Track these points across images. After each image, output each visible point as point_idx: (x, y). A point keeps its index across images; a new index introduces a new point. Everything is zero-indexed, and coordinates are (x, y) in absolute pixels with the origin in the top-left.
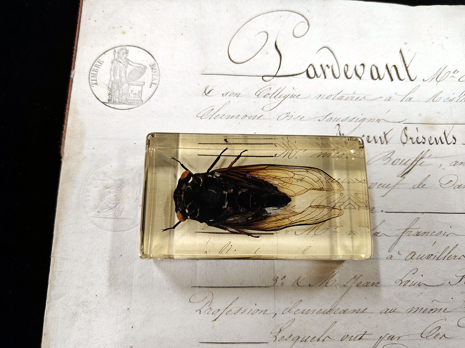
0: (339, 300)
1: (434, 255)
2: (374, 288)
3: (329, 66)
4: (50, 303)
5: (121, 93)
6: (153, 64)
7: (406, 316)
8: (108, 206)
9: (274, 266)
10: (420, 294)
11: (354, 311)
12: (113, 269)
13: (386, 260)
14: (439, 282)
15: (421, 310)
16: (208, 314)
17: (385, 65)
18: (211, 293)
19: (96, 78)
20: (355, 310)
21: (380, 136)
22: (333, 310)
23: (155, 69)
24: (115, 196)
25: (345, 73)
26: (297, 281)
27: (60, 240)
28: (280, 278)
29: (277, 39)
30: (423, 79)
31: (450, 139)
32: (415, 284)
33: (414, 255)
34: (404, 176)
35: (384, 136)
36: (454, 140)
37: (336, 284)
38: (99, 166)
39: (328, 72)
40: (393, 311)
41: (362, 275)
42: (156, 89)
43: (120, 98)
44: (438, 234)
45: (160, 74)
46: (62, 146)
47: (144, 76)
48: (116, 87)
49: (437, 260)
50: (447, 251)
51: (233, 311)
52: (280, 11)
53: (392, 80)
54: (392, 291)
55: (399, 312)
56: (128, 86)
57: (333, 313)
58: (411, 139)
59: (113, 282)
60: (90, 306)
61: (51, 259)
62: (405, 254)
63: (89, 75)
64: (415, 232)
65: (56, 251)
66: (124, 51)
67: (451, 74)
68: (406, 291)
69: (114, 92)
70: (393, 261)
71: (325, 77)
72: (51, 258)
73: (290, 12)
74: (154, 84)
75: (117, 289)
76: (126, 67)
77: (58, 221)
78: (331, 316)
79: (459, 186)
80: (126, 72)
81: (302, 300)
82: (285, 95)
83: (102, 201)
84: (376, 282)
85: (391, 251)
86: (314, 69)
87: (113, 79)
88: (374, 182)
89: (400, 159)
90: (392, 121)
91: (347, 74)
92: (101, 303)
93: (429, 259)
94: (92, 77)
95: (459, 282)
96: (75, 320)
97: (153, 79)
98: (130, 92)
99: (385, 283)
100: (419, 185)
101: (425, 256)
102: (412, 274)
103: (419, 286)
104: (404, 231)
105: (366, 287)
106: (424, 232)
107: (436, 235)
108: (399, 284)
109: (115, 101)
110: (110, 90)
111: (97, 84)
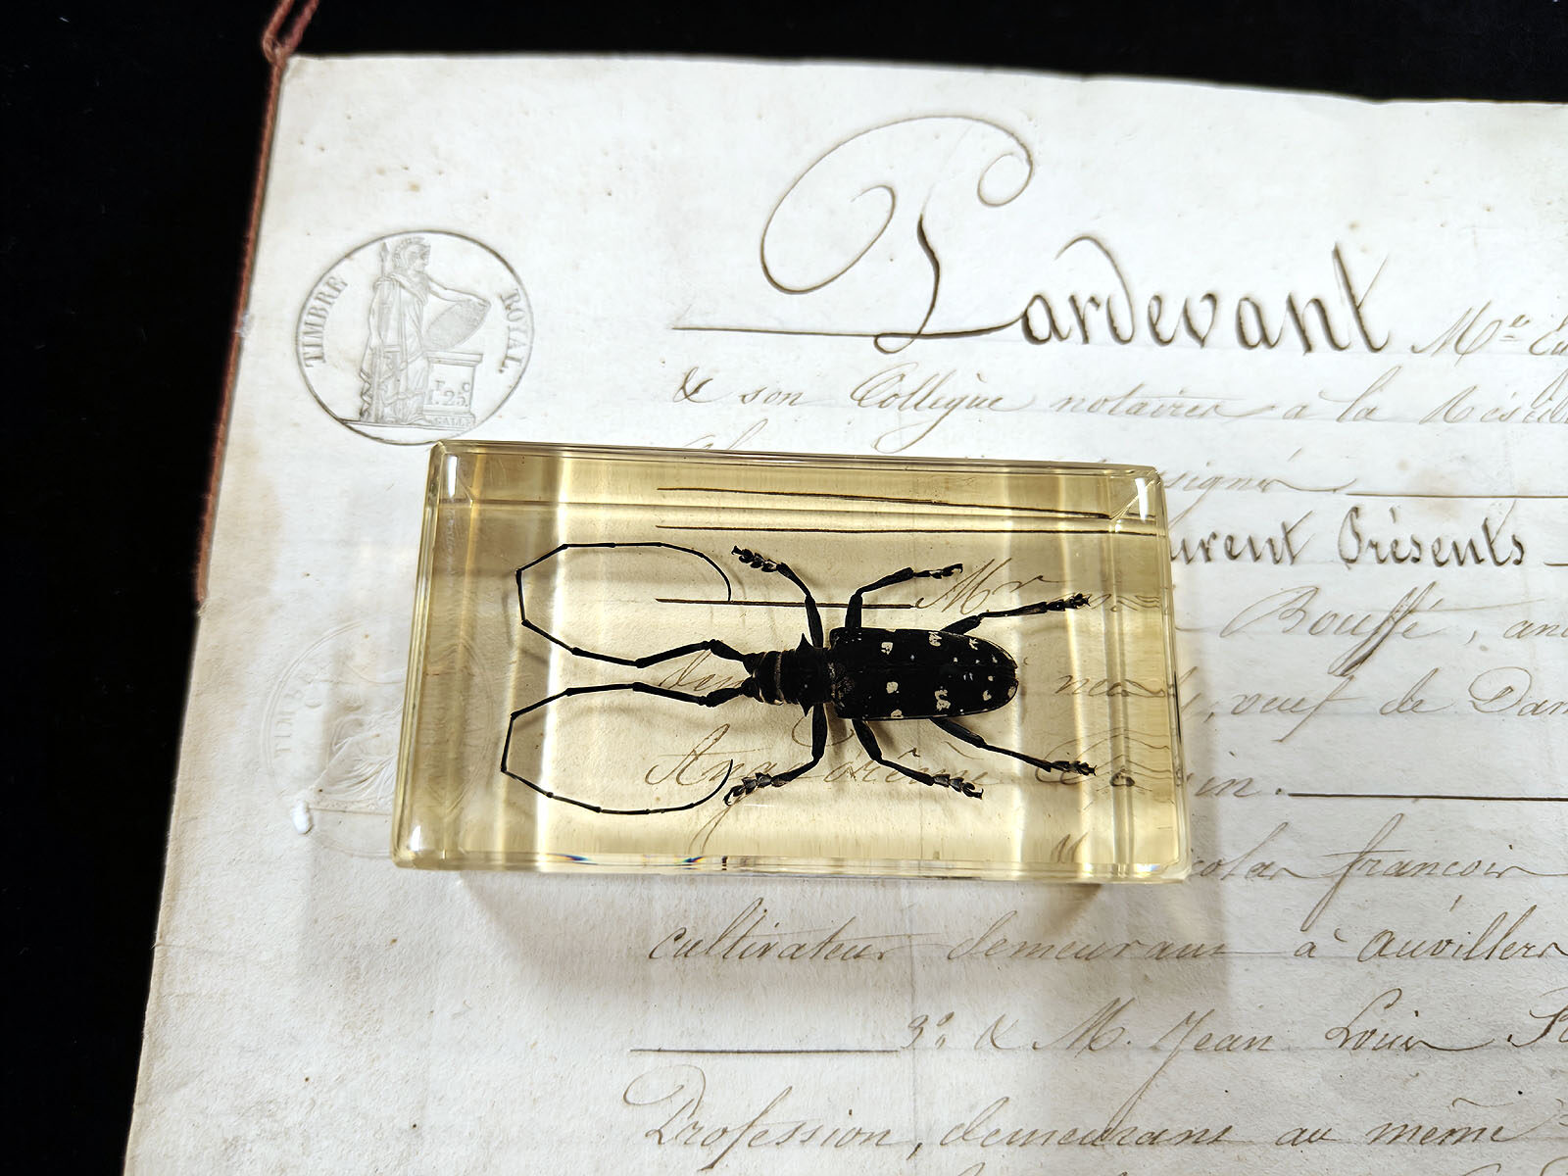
0: (1134, 1099)
1: (1457, 942)
2: (1254, 1057)
3: (1098, 301)
4: (147, 1105)
5: (401, 390)
6: (512, 292)
7: (1363, 1156)
8: (350, 772)
9: (912, 980)
10: (1409, 1078)
11: (1186, 1138)
12: (365, 989)
13: (1295, 961)
14: (1476, 1035)
15: (1414, 1134)
16: (687, 1147)
17: (1286, 298)
18: (699, 1074)
19: (321, 338)
20: (1191, 1132)
21: (1268, 537)
22: (1115, 1133)
23: (518, 310)
24: (378, 736)
25: (1153, 326)
26: (991, 1031)
27: (186, 888)
28: (934, 1020)
29: (924, 208)
30: (1413, 347)
31: (1504, 548)
32: (1392, 1043)
33: (1388, 943)
34: (1353, 669)
35: (1281, 535)
36: (1516, 549)
37: (1126, 1043)
38: (325, 634)
39: (1096, 319)
40: (1319, 1137)
41: (1212, 1011)
42: (520, 377)
43: (399, 405)
44: (1468, 871)
45: (533, 327)
46: (200, 565)
47: (480, 332)
48: (384, 368)
49: (1467, 958)
50: (1499, 928)
51: (774, 1135)
52: (934, 117)
53: (1309, 348)
54: (1315, 1068)
55: (1340, 1141)
56: (427, 364)
57: (1117, 1141)
58: (1374, 546)
59: (365, 1033)
60: (285, 1117)
61: (155, 954)
62: (1359, 940)
63: (298, 327)
64: (1390, 862)
65: (174, 924)
66: (414, 248)
67: (1505, 330)
68: (1361, 1068)
69: (379, 385)
70: (1319, 962)
71: (1086, 339)
72: (156, 949)
73: (970, 122)
74: (513, 359)
75: (379, 1057)
76: (422, 302)
77: (180, 822)
78: (1107, 1154)
79: (1538, 706)
80: (419, 318)
81: (1008, 1099)
82: (948, 399)
83: (332, 754)
84: (1261, 1036)
85: (1311, 929)
86: (1049, 311)
87: (375, 341)
88: (1251, 693)
89: (1336, 615)
90: (1309, 486)
91: (1157, 330)
92: (322, 1104)
93: (1440, 954)
94: (306, 333)
95: (1542, 1036)
96: (234, 1163)
97: (511, 342)
98: (432, 385)
99: (1292, 1040)
100: (1402, 704)
101: (1424, 947)
102: (1382, 1008)
103: (1407, 1049)
104: (1353, 860)
105: (1229, 1053)
106: (1420, 865)
107: (1463, 871)
108: (1341, 1043)
109: (382, 416)
110: (366, 380)
111: (321, 357)
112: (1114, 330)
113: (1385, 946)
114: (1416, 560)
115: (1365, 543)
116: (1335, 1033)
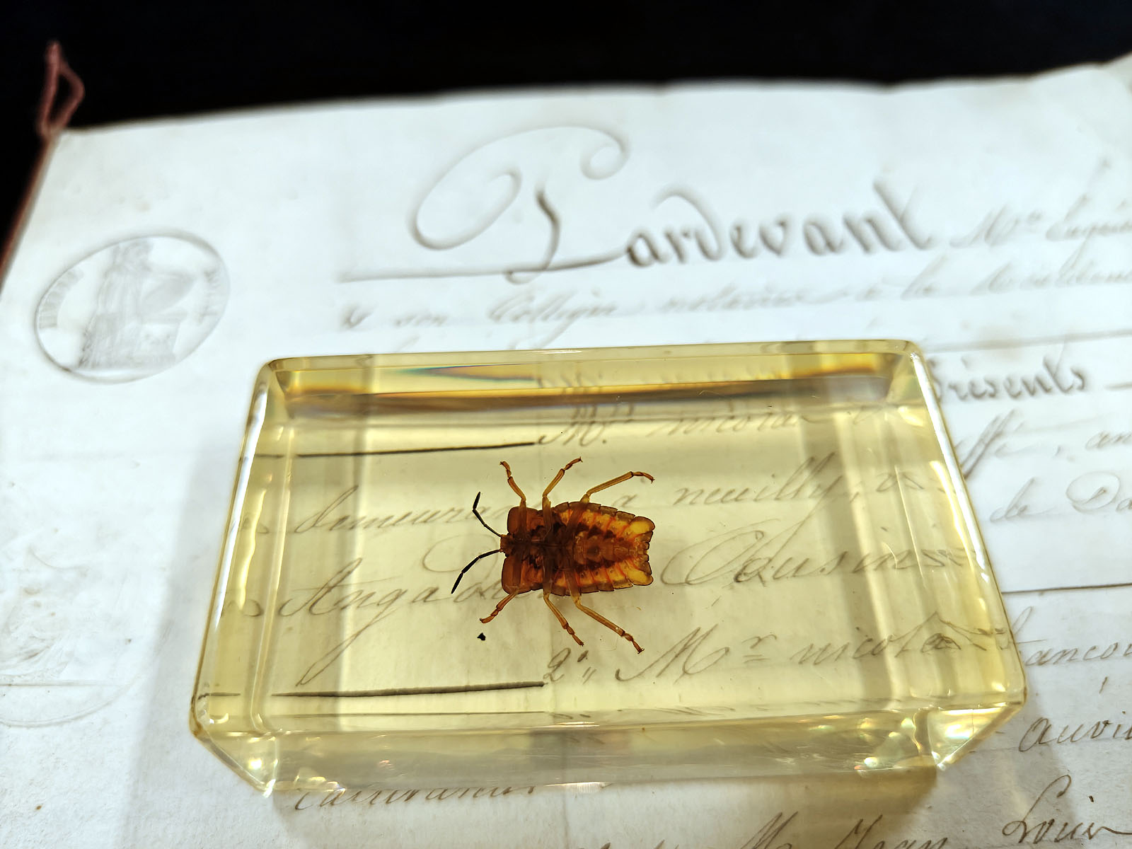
1: (1114, 722)
3: (689, 234)
5: (116, 343)
6: (215, 269)
9: (565, 813)
19: (56, 313)
23: (217, 280)
24: (53, 614)
25: (737, 246)
29: (543, 186)
30: (951, 243)
31: (1069, 379)
32: (1073, 832)
33: (1045, 730)
36: (1077, 379)
39: (690, 246)
41: (881, 817)
42: (215, 326)
43: (114, 353)
44: (1107, 654)
45: (229, 291)
47: (187, 298)
48: (105, 328)
49: (1128, 738)
53: (866, 248)
56: (140, 324)
58: (954, 387)
62: (1016, 730)
64: (1030, 652)
66: (139, 248)
69: (99, 341)
70: (980, 756)
71: (682, 259)
73: (575, 128)
74: (210, 314)
76: (141, 280)
80: (139, 292)
82: (572, 312)
84: (937, 840)
86: (650, 244)
87: (100, 311)
91: (741, 248)
93: (1102, 736)
94: (44, 310)
98: (142, 338)
99: (968, 840)
100: (1009, 511)
101: (1083, 731)
102: (1056, 796)
103: (1091, 837)
106: (1060, 652)
107: (1103, 655)
108: (1020, 837)
109: (98, 364)
110: (88, 337)
111: (54, 325)
112: (705, 252)
113: (1043, 734)
114: (993, 396)
115: (946, 386)
116: (1013, 828)
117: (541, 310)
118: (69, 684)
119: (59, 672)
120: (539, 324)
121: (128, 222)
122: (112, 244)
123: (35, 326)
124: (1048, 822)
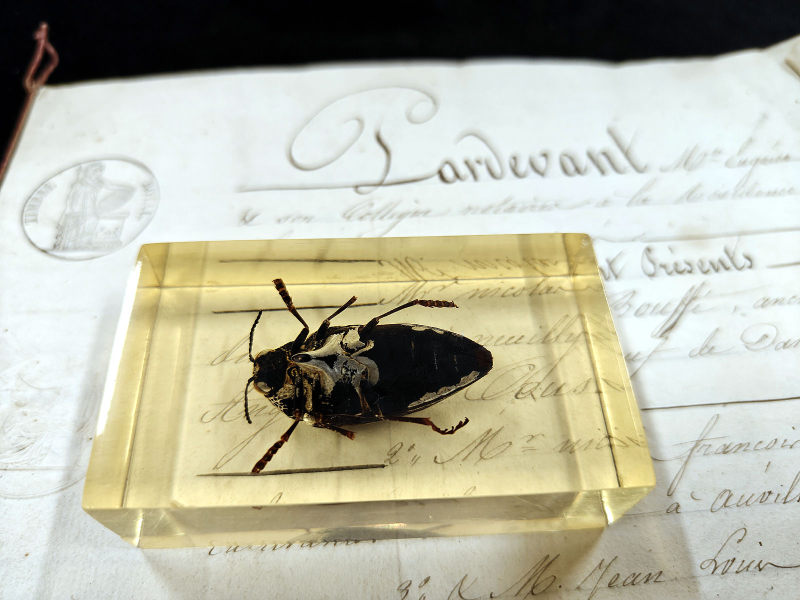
1: (775, 492)
2: (653, 587)
3: (481, 162)
6: (150, 182)
9: (398, 556)
10: (767, 590)
19: (37, 212)
24: (36, 420)
25: (514, 170)
26: (457, 589)
28: (415, 584)
29: (379, 128)
32: (748, 566)
33: (729, 497)
34: (665, 334)
35: (608, 266)
36: (747, 261)
37: (558, 587)
39: (481, 170)
41: (616, 557)
42: (150, 222)
43: (78, 240)
47: (130, 201)
48: (72, 223)
49: (785, 503)
53: (603, 172)
56: (97, 220)
58: (664, 266)
62: (708, 498)
64: (718, 445)
66: (96, 167)
67: (709, 157)
68: (731, 588)
69: (68, 232)
71: (476, 179)
74: (147, 213)
76: (97, 191)
79: (786, 344)
80: (95, 198)
82: (399, 213)
84: (654, 572)
85: (674, 494)
86: (454, 168)
87: (68, 211)
89: (649, 305)
91: (517, 172)
93: (766, 502)
94: (28, 210)
98: (98, 230)
99: (677, 573)
100: (702, 350)
101: (754, 498)
102: (736, 542)
103: (760, 570)
104: (692, 447)
105: (632, 587)
106: (738, 445)
107: (767, 446)
108: (712, 571)
109: (67, 248)
110: (60, 230)
111: (35, 221)
112: (492, 174)
113: (727, 500)
114: (690, 272)
115: (658, 265)
116: (707, 564)
117: (379, 213)
118: (48, 469)
119: (41, 460)
120: (377, 222)
121: (88, 150)
122: (77, 164)
123: (22, 222)
124: (731, 559)
